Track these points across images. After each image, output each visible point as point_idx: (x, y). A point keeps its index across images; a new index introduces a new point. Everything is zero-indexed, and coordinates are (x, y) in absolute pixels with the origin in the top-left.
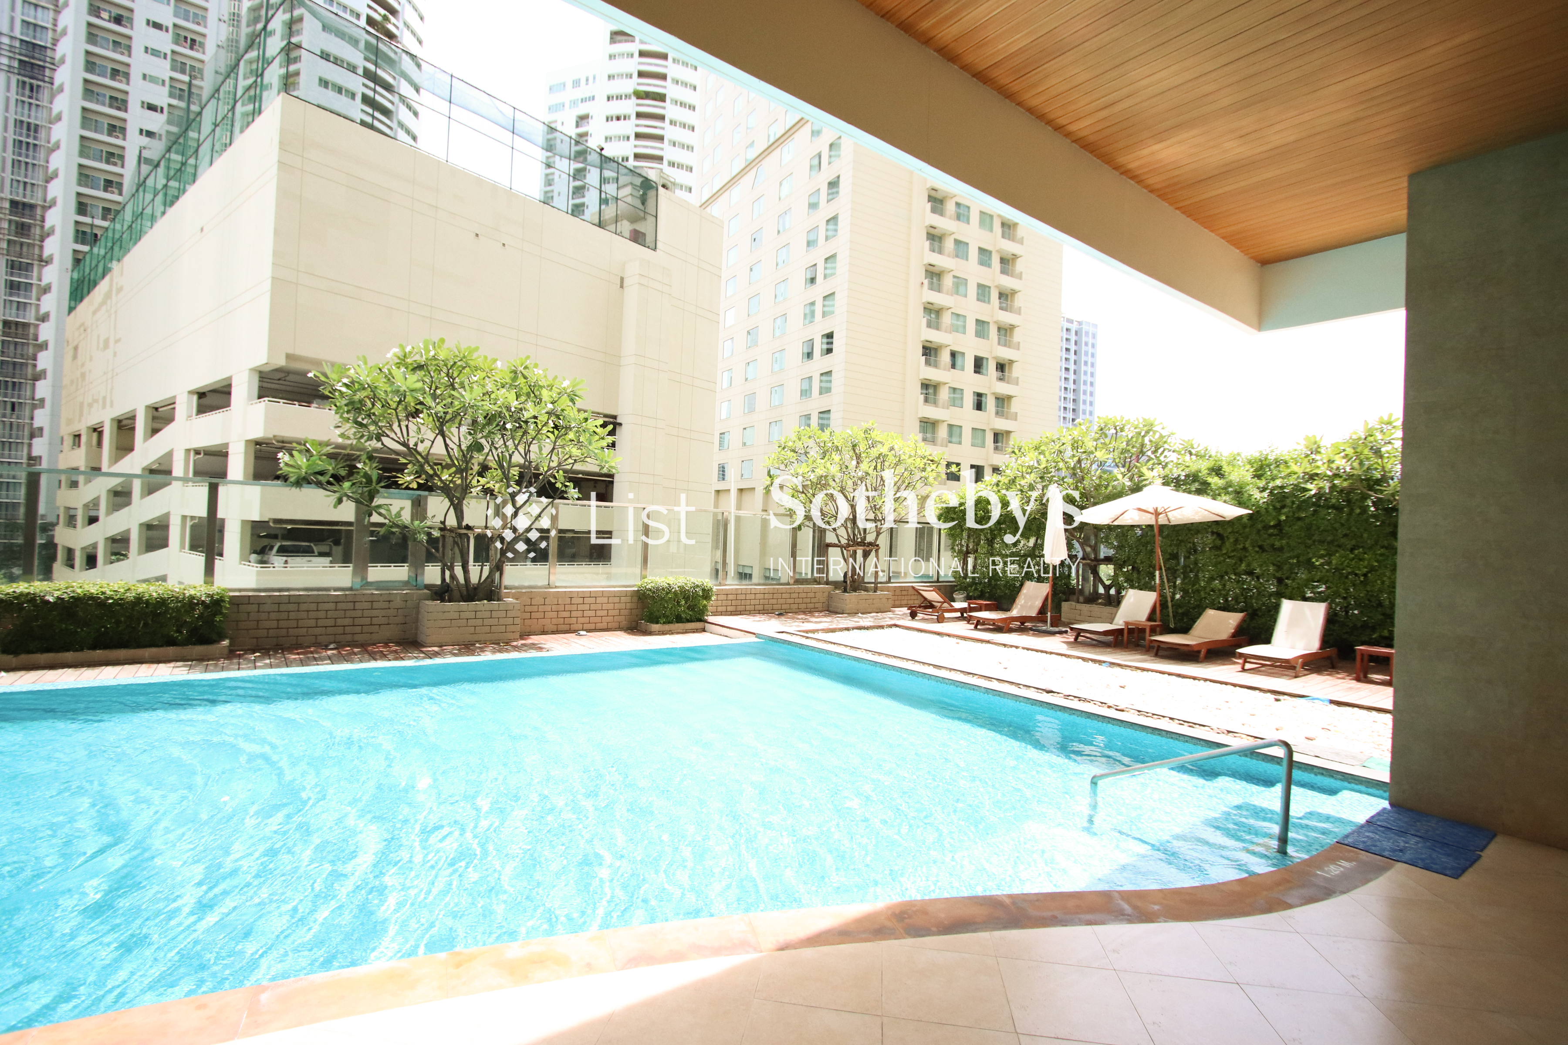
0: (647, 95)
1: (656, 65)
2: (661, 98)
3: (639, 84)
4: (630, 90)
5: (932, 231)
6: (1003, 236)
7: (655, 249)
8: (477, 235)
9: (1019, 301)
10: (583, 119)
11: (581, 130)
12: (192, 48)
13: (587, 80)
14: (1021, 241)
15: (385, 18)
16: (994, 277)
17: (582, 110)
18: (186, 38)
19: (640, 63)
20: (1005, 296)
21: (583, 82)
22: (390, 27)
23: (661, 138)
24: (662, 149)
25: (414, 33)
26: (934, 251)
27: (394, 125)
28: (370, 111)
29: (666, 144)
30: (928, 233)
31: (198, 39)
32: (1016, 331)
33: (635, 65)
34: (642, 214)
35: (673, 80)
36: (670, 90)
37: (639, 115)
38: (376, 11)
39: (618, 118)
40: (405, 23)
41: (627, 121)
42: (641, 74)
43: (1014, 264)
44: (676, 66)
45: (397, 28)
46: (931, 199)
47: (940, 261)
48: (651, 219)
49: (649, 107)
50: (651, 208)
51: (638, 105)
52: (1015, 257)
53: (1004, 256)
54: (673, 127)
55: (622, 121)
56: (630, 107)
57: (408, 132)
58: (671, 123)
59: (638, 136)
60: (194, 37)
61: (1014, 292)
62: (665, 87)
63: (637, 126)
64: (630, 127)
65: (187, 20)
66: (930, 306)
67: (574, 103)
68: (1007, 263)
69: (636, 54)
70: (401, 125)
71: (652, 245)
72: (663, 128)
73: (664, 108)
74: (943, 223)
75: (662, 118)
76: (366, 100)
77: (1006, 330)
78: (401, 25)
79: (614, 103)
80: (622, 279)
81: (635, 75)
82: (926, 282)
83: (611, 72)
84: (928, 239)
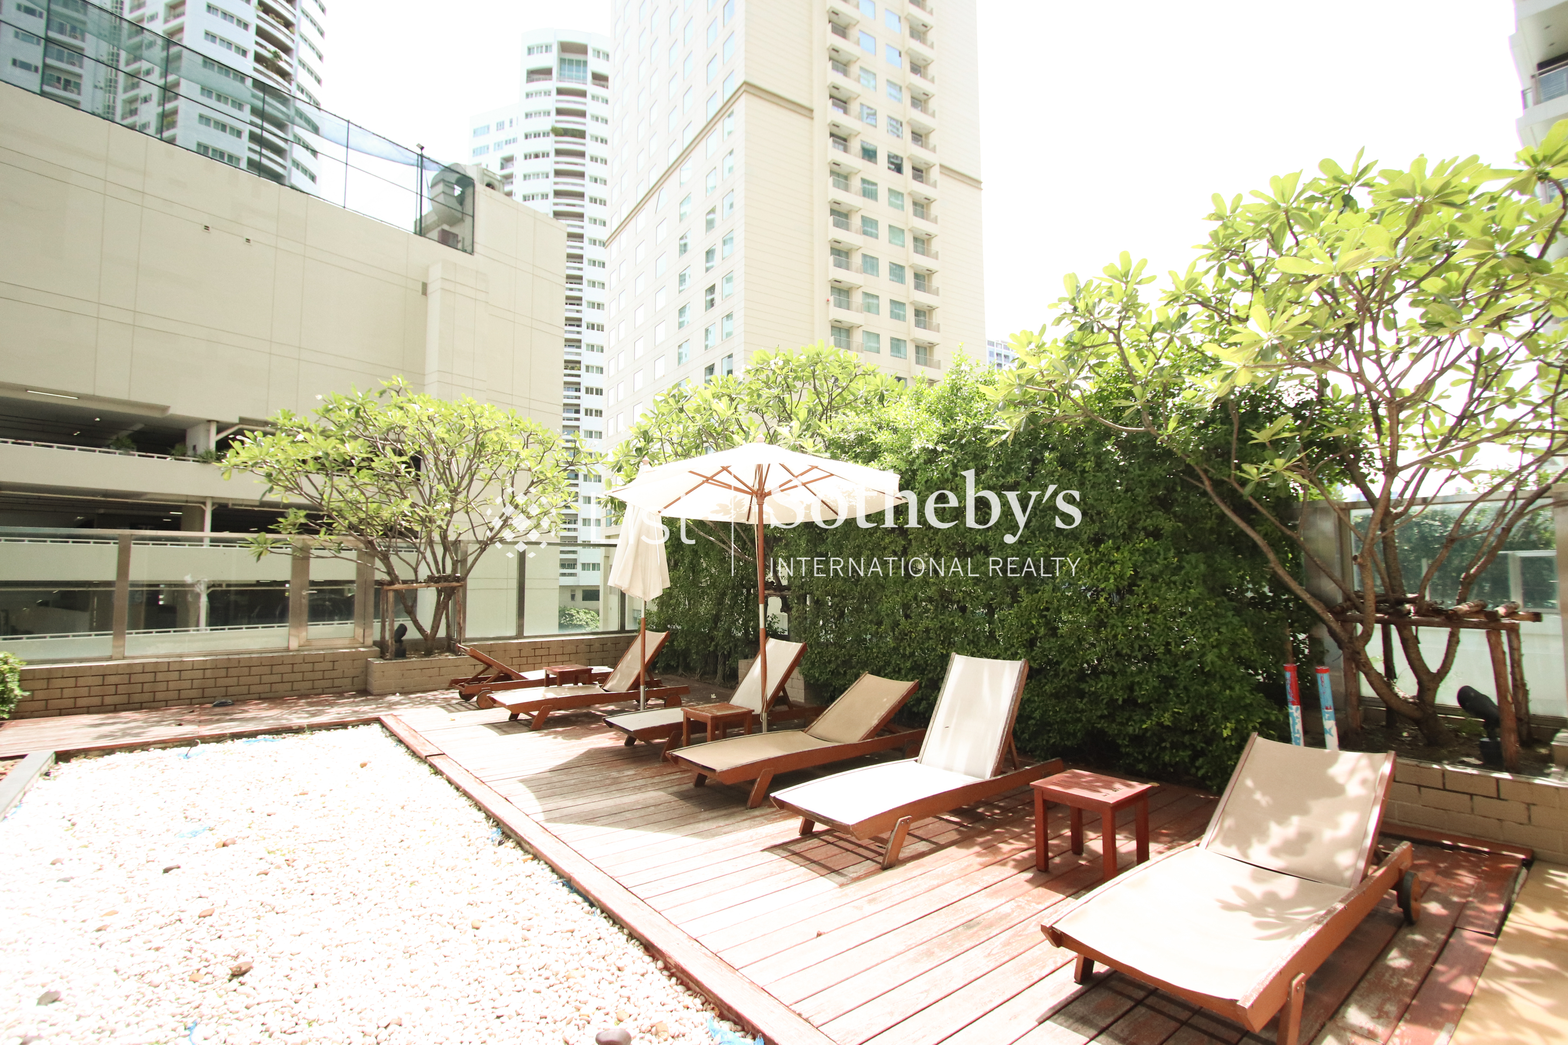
0: (565, 132)
1: (575, 102)
2: (581, 134)
3: (557, 122)
4: (548, 128)
5: (836, 246)
6: (916, 251)
7: (472, 253)
8: (207, 228)
9: (937, 318)
10: (507, 161)
11: (506, 172)
12: (65, 89)
13: (511, 122)
14: (936, 256)
15: (276, 55)
16: (908, 293)
17: (506, 152)
18: (59, 79)
19: (557, 101)
20: (922, 315)
21: (507, 124)
22: (282, 64)
23: (581, 175)
24: (583, 186)
25: (311, 72)
26: (840, 267)
27: (288, 164)
28: (258, 148)
29: (587, 181)
30: (832, 248)
31: (73, 79)
32: (936, 349)
33: (553, 102)
34: (459, 215)
35: (592, 116)
36: (590, 126)
37: (558, 153)
38: (265, 48)
39: (537, 156)
40: (300, 61)
41: (546, 159)
42: (559, 112)
43: (930, 281)
44: (595, 103)
45: (291, 66)
46: (833, 212)
47: (846, 276)
48: (468, 220)
49: (568, 144)
50: (468, 209)
51: (556, 142)
52: (930, 272)
53: (919, 272)
54: (594, 163)
55: (541, 159)
56: (549, 144)
57: (305, 171)
58: (592, 159)
59: (558, 173)
60: (68, 78)
61: (931, 309)
62: (584, 124)
63: (557, 163)
64: (549, 164)
65: (61, 60)
66: (838, 324)
67: (498, 145)
68: (922, 279)
69: (554, 92)
70: (297, 164)
71: (469, 249)
72: (584, 165)
73: (584, 145)
74: (849, 238)
75: (582, 154)
76: (253, 137)
77: (925, 349)
78: (295, 63)
79: (532, 141)
80: (425, 286)
81: (553, 113)
82: (832, 299)
83: (528, 110)
84: (832, 254)
